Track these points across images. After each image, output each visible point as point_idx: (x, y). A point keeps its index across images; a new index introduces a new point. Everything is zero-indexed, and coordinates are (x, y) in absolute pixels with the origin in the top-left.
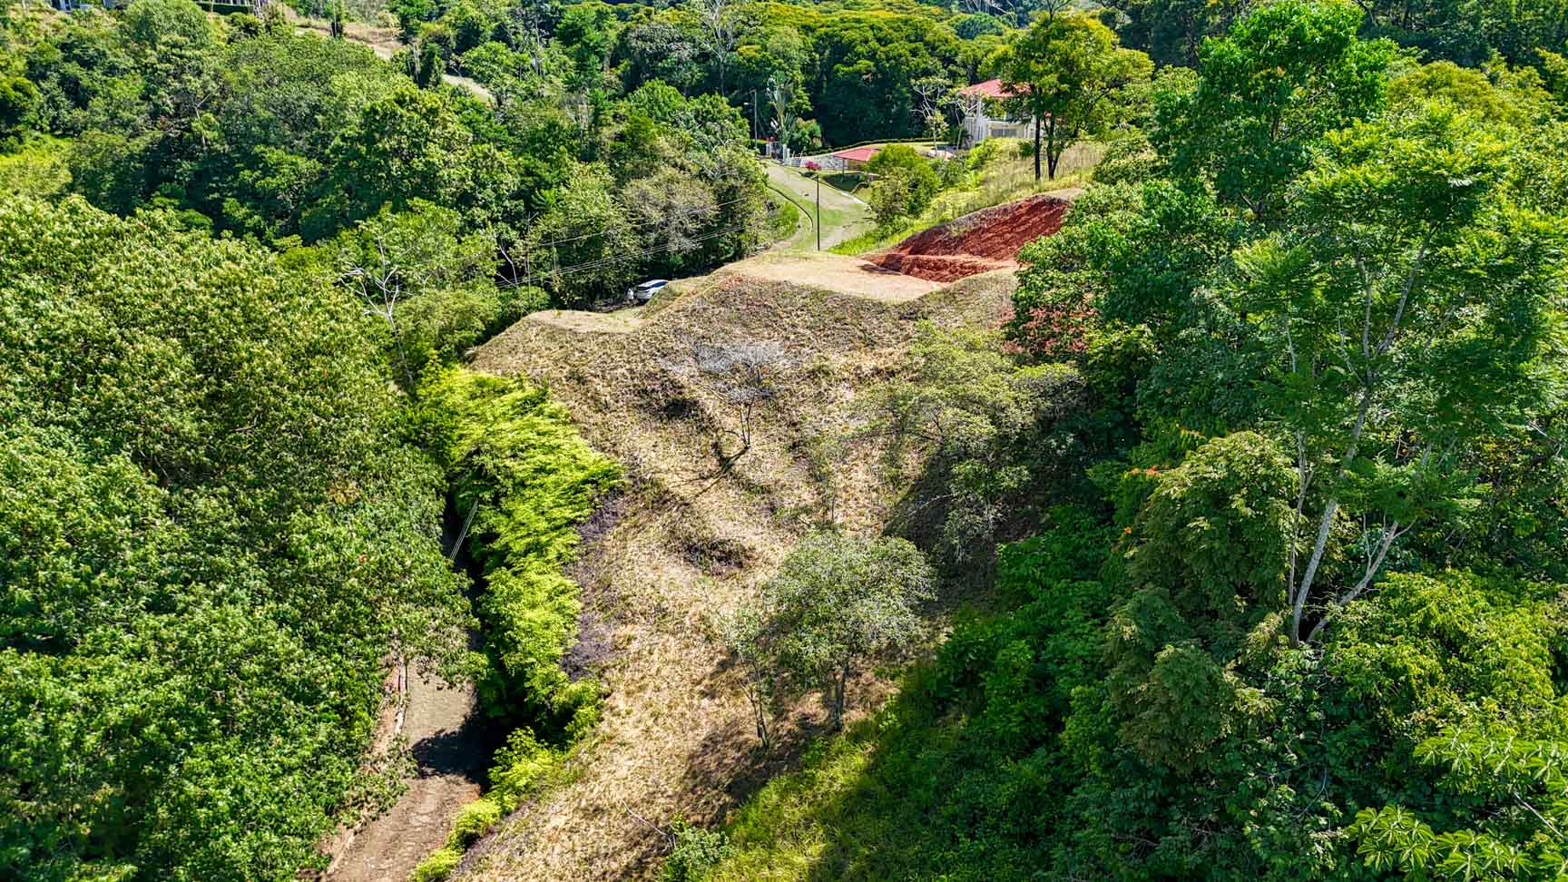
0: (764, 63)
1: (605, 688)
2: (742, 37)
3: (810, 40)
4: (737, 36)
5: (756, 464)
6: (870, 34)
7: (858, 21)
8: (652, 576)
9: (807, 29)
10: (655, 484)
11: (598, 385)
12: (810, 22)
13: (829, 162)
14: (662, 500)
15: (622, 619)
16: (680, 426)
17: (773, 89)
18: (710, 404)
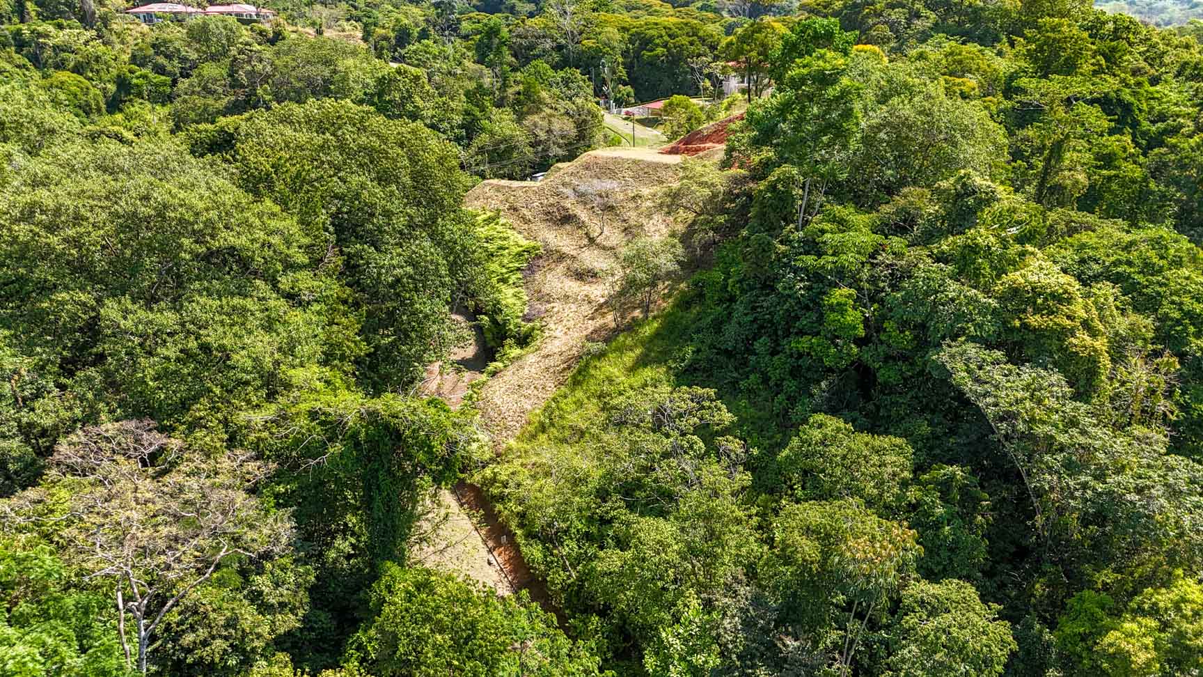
0: (598, 50)
1: (544, 324)
2: (584, 35)
3: (626, 36)
4: (581, 33)
5: (607, 238)
6: (663, 33)
7: (656, 24)
8: (560, 285)
9: (624, 29)
10: (557, 251)
11: (525, 211)
12: (626, 25)
13: (638, 111)
14: (562, 257)
15: (549, 302)
16: (568, 227)
17: (604, 67)
18: (583, 215)
